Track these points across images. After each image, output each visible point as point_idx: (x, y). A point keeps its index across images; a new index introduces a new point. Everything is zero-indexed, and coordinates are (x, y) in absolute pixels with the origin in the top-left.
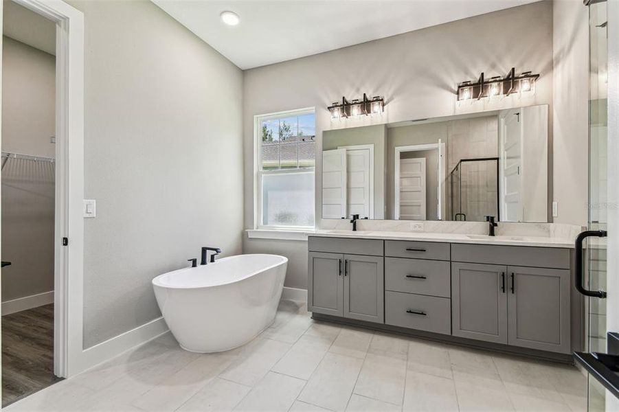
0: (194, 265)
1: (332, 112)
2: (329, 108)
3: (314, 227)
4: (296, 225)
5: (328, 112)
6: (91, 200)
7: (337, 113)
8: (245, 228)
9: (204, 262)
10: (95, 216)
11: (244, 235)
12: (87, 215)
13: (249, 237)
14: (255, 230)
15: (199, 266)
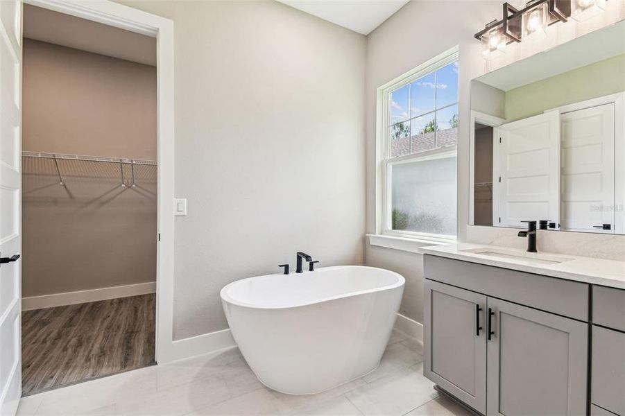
0: (287, 272)
1: (485, 41)
2: (477, 36)
3: (456, 237)
4: (431, 232)
5: (478, 45)
6: (181, 199)
7: (495, 39)
8: (366, 231)
9: (299, 270)
10: (186, 214)
11: (365, 241)
12: (178, 213)
13: (371, 243)
14: (377, 235)
15: (293, 273)
